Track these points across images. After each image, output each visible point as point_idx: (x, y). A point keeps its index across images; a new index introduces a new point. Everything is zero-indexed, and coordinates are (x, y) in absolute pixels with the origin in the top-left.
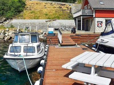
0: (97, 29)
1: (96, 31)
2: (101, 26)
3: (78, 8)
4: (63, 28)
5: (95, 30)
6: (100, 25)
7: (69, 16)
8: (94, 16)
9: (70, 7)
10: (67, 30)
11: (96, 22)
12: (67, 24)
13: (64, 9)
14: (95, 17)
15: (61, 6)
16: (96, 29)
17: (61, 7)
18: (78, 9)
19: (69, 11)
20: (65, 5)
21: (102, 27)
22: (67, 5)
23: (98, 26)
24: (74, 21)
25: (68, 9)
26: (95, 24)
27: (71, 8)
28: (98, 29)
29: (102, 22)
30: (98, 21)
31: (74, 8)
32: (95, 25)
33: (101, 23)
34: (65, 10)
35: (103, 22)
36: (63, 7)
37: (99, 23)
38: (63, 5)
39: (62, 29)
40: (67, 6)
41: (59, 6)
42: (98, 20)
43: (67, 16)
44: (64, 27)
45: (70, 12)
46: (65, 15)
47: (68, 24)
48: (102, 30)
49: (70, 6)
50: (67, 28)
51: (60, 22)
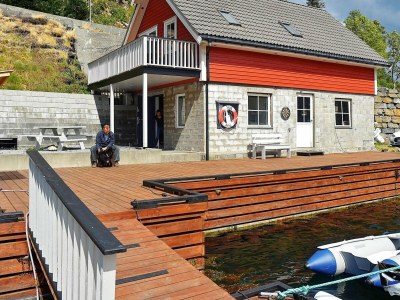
0: (216, 138)
1: (212, 150)
2: (232, 124)
3: (105, 45)
4: (39, 138)
5: (211, 143)
6: (228, 117)
7: (67, 76)
8: (203, 77)
9: (70, 33)
10: (65, 149)
11: (212, 107)
12: (58, 116)
13: (40, 41)
14: (207, 82)
15: (25, 27)
16: (211, 138)
17: (25, 33)
18: (106, 49)
19: (64, 55)
20: (43, 22)
21: (237, 130)
22: (55, 25)
23: (220, 126)
24: (90, 98)
25: (60, 42)
26: (210, 113)
27: (73, 40)
28: (222, 137)
29: (236, 106)
30: (221, 100)
31: (90, 42)
32: (210, 119)
33: (233, 110)
34: (45, 47)
35: (240, 108)
36: (33, 29)
37: (225, 108)
38: (35, 22)
39: (33, 139)
40: (57, 30)
41: (13, 24)
42: (221, 95)
43: (55, 74)
44: (43, 131)
45: (72, 57)
46: (46, 71)
47: (64, 116)
48: (236, 143)
49: (68, 29)
50: (63, 138)
51: (24, 104)
